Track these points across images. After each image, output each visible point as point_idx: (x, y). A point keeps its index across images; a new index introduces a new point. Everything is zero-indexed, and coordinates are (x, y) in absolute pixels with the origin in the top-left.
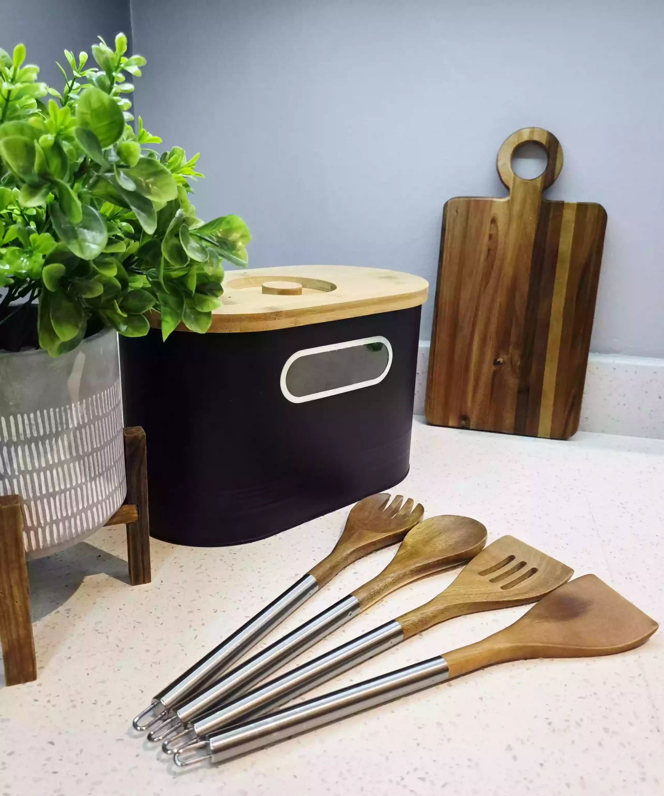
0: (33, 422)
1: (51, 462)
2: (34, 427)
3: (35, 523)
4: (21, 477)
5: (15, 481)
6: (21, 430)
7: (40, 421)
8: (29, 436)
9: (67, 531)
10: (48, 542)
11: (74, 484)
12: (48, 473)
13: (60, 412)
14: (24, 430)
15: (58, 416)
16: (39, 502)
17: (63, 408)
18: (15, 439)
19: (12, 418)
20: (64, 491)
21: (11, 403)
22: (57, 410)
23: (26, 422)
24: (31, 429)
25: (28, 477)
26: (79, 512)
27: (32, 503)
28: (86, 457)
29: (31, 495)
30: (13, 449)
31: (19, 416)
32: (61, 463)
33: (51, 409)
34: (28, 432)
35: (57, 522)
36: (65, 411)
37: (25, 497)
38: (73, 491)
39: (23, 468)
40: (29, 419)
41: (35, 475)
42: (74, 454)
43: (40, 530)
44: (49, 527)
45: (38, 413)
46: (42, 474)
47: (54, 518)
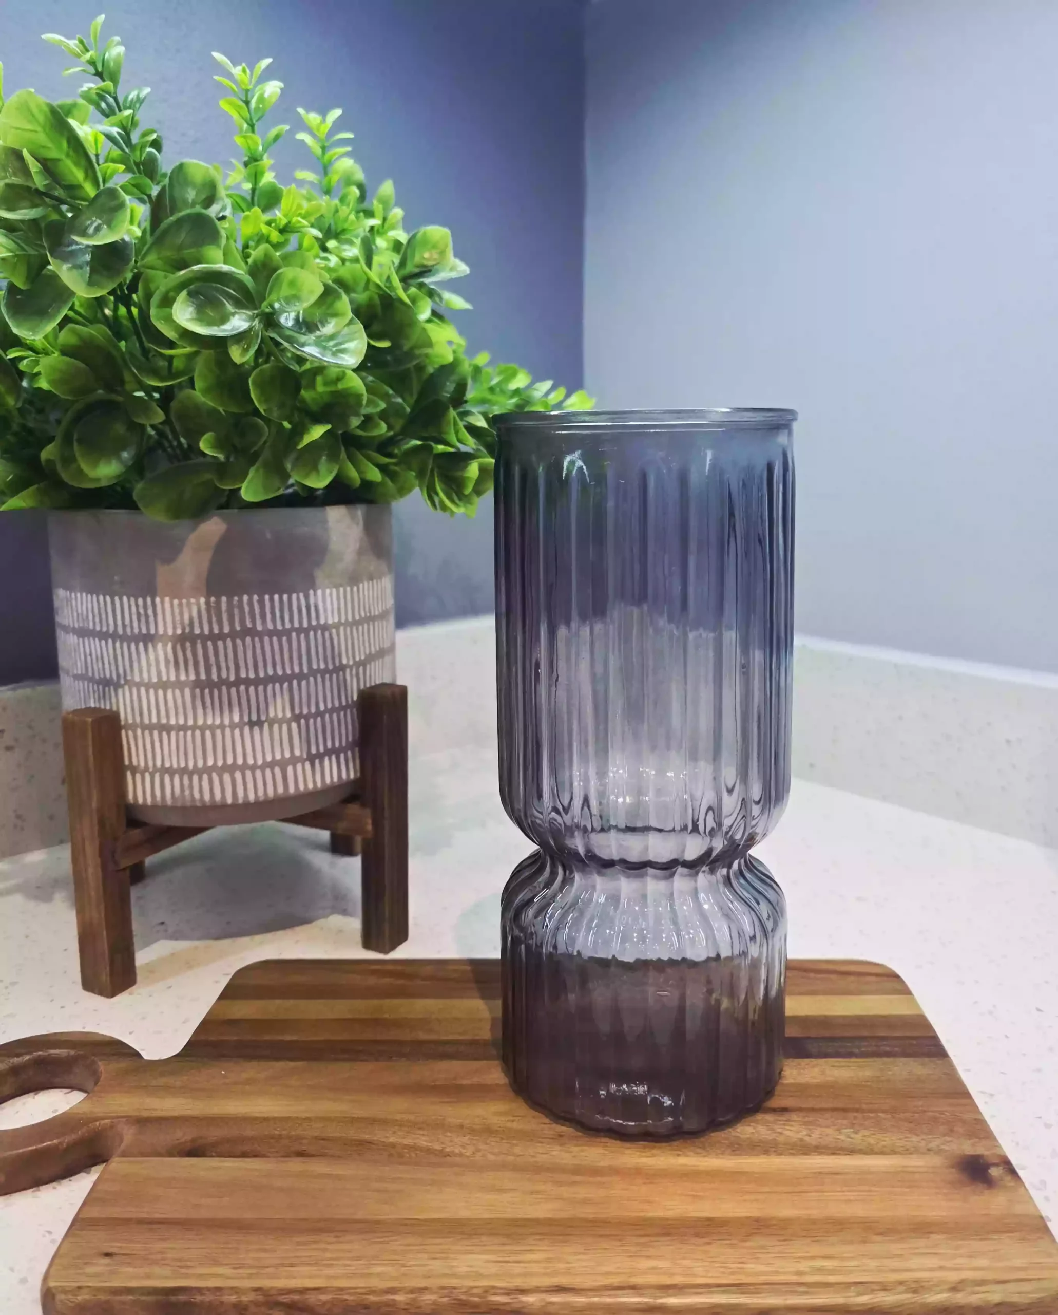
0: (142, 611)
1: (165, 678)
2: (143, 619)
3: (142, 764)
4: (126, 688)
5: (120, 691)
6: (127, 621)
7: (150, 612)
8: (136, 631)
10: (158, 799)
11: (200, 722)
13: (180, 605)
14: (131, 620)
15: (177, 611)
16: (147, 733)
17: (184, 601)
18: (120, 631)
19: (117, 598)
20: (184, 728)
21: (116, 578)
22: (176, 602)
24: (139, 620)
25: (134, 690)
26: (208, 770)
27: (139, 732)
28: (224, 689)
29: (138, 721)
30: (118, 644)
31: (125, 599)
33: (167, 599)
34: (135, 624)
35: (171, 772)
36: (189, 604)
37: (130, 721)
38: (198, 733)
39: (129, 678)
40: (137, 606)
41: (143, 690)
42: (203, 676)
43: (147, 775)
44: (160, 776)
45: (149, 600)
46: (152, 692)
47: (167, 765)
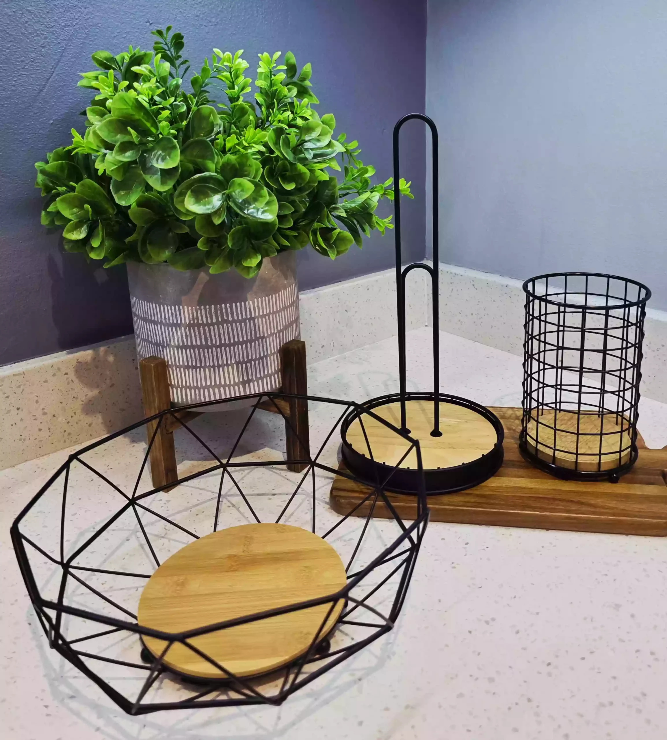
0: (173, 312)
1: (186, 344)
2: (174, 316)
3: (176, 384)
4: (168, 348)
5: (165, 349)
7: (178, 313)
8: (171, 321)
9: (198, 397)
10: (184, 400)
11: (203, 364)
12: (184, 350)
13: (192, 309)
14: (169, 316)
15: (190, 312)
16: (178, 369)
17: (194, 308)
18: (164, 321)
19: (161, 306)
20: (195, 367)
21: (161, 296)
22: (190, 308)
23: (170, 311)
25: (171, 349)
26: (208, 387)
27: (174, 369)
28: (214, 348)
29: (174, 364)
30: (163, 327)
31: (165, 306)
32: (193, 347)
33: (186, 307)
34: (171, 318)
35: (190, 388)
36: (196, 309)
37: (170, 363)
38: (202, 370)
39: (169, 343)
40: (171, 309)
41: (175, 349)
42: (204, 343)
43: (179, 389)
44: (185, 390)
45: (177, 307)
46: (180, 350)
47: (188, 384)
